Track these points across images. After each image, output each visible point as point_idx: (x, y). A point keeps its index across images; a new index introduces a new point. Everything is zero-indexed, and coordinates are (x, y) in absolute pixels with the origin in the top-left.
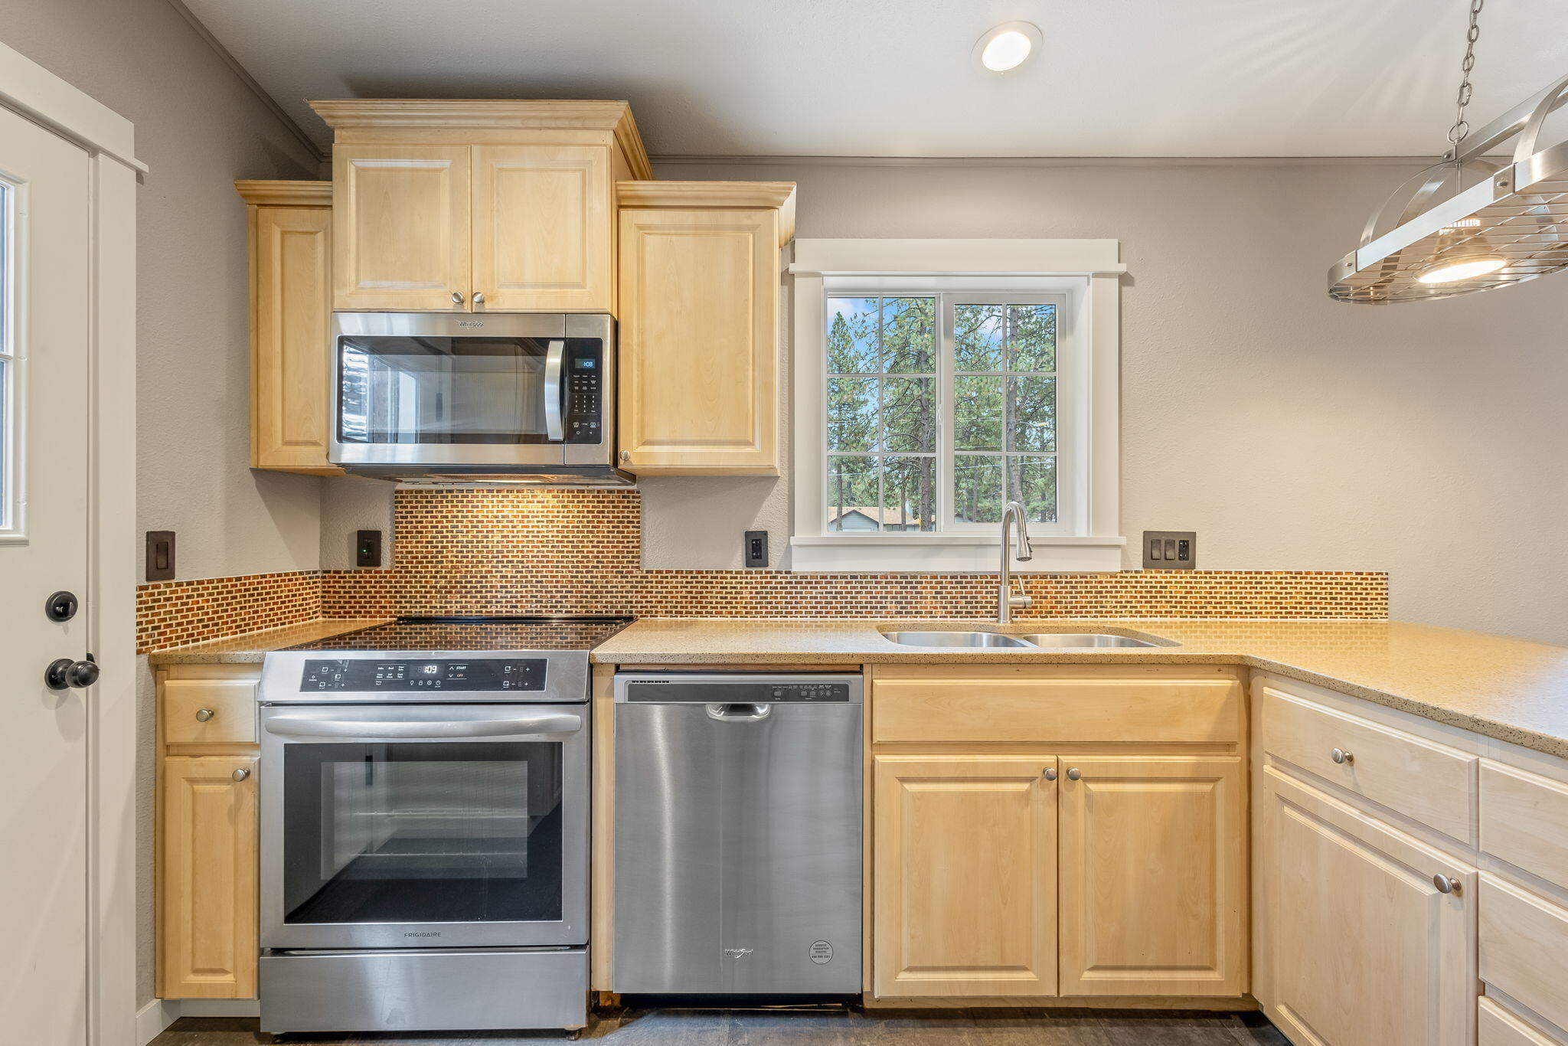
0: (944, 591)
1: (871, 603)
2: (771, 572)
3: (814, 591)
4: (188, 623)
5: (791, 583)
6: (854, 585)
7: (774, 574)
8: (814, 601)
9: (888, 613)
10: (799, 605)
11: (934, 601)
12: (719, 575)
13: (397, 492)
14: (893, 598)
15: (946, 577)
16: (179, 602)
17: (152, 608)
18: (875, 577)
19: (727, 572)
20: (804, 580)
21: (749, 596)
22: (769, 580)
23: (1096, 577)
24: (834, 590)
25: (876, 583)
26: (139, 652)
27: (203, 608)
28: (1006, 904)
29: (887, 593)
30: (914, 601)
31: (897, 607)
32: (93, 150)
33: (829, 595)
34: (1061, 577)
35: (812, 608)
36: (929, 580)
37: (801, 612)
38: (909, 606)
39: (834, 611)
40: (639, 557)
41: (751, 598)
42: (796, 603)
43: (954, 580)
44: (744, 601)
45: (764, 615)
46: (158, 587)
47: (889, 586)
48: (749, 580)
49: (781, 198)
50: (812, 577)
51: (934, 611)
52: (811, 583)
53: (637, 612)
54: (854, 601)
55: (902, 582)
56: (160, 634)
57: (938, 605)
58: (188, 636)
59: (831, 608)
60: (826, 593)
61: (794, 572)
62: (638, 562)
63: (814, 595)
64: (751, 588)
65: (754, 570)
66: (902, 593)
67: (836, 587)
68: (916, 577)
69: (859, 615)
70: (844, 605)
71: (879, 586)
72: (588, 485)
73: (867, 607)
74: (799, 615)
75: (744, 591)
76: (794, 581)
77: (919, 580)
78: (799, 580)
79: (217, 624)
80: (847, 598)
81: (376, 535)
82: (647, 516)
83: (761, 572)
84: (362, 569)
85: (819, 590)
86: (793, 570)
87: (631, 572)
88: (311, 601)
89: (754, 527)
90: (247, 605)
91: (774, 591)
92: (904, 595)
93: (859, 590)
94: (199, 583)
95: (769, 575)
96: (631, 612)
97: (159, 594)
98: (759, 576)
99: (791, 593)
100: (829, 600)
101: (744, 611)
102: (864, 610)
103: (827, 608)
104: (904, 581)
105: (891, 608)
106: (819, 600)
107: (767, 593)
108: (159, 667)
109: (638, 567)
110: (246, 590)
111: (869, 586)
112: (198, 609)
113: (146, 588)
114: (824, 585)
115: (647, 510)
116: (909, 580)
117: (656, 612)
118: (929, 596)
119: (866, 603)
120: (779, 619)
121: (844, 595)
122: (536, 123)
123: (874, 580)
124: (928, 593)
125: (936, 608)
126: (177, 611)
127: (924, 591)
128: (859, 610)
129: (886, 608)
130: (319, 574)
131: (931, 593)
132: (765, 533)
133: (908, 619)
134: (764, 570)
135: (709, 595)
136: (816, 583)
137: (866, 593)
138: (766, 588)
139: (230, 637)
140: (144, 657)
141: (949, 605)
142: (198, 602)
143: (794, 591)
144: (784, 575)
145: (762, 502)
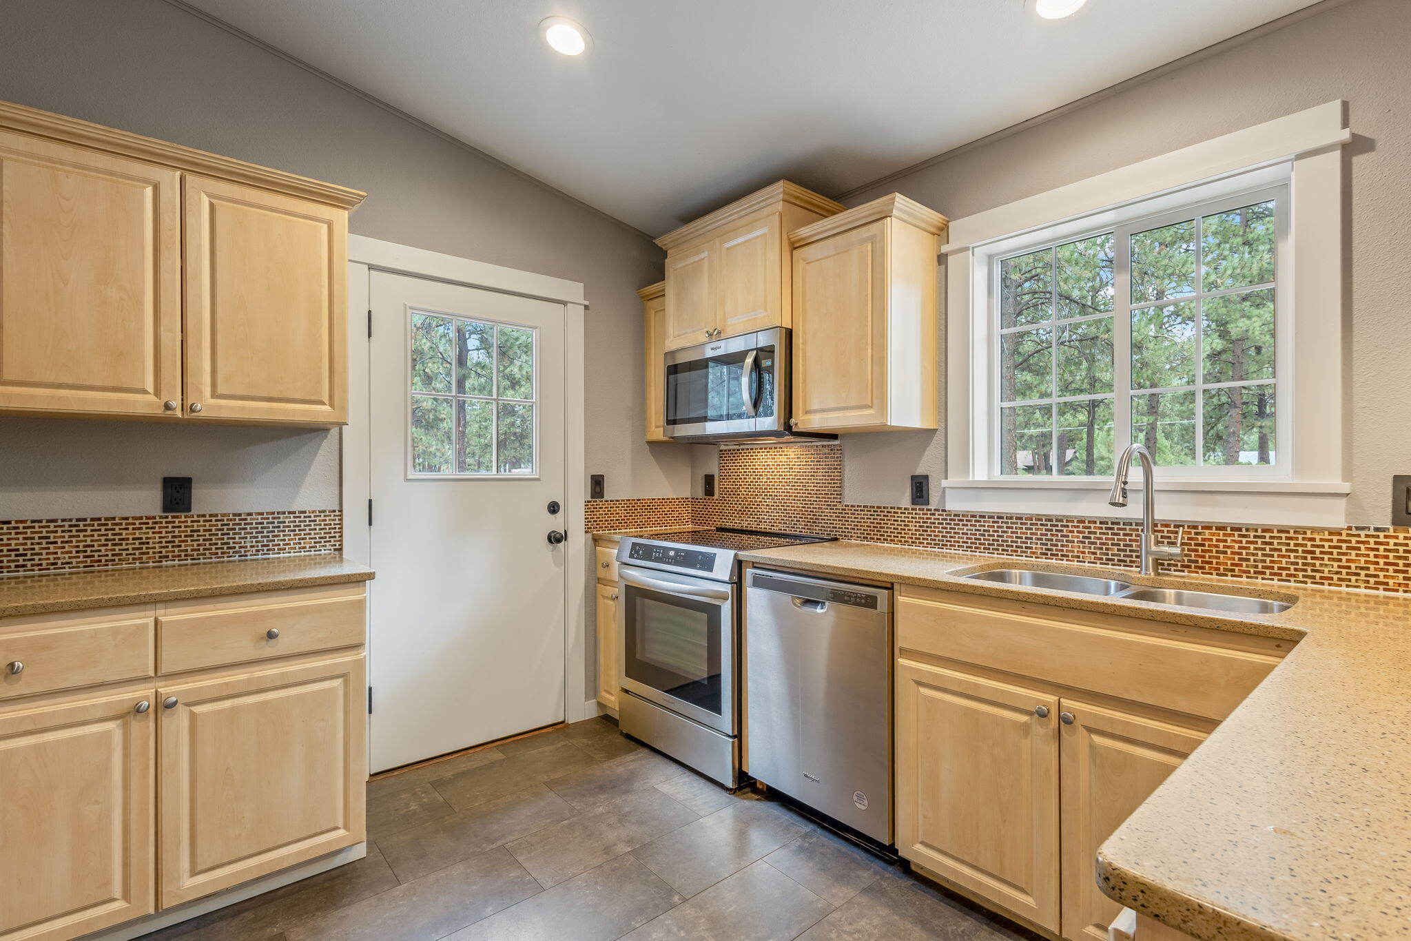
0: (1092, 536)
1: (1017, 542)
2: (930, 510)
3: (965, 528)
4: (611, 520)
5: (946, 519)
6: (1000, 524)
7: (933, 512)
8: (965, 536)
9: (1034, 553)
10: (953, 540)
11: (1081, 545)
12: (893, 510)
13: (721, 451)
14: (1038, 539)
15: (1095, 522)
16: (606, 510)
17: (593, 511)
18: (1021, 518)
19: (898, 508)
20: (957, 518)
21: (914, 528)
22: (929, 516)
23: (1305, 533)
24: (982, 528)
25: (1021, 524)
26: (586, 532)
27: (619, 513)
28: (1005, 822)
29: (1031, 534)
30: (1059, 544)
31: (1042, 549)
32: (565, 303)
33: (978, 533)
34: (1247, 530)
35: (963, 542)
36: (1076, 524)
37: (955, 546)
38: (1054, 548)
39: (982, 547)
40: (841, 495)
41: (916, 530)
42: (951, 537)
43: (1104, 526)
44: (910, 532)
45: (925, 545)
46: (597, 501)
47: (1034, 527)
48: (914, 516)
49: (890, 207)
50: (963, 516)
51: (1081, 555)
52: (962, 520)
53: (839, 535)
54: (1000, 539)
55: (1047, 525)
56: (597, 524)
57: (1087, 551)
58: (611, 527)
59: (980, 544)
60: (976, 530)
61: (949, 511)
62: (840, 498)
63: (965, 531)
64: (916, 522)
65: (918, 507)
66: (1047, 535)
67: (984, 526)
68: (1061, 521)
69: (1005, 553)
70: (991, 542)
71: (1024, 527)
72: (812, 442)
73: (1012, 546)
74: (953, 548)
75: (910, 524)
76: (949, 518)
77: (1065, 523)
78: (952, 517)
79: (626, 523)
80: (994, 536)
81: (713, 476)
82: (846, 464)
83: (923, 510)
84: (707, 497)
85: (969, 527)
86: (947, 509)
87: (836, 505)
88: (685, 515)
89: (919, 471)
90: (644, 514)
91: (933, 526)
92: (1049, 537)
93: (1005, 529)
94: (617, 501)
95: (929, 512)
96: (836, 535)
97: (597, 505)
98: (921, 512)
99: (946, 528)
100: (978, 537)
101: (910, 541)
102: (1010, 549)
103: (976, 543)
104: (1049, 523)
105: (1036, 548)
106: (969, 536)
107: (927, 527)
108: (596, 540)
109: (840, 502)
110: (643, 506)
111: (1014, 526)
112: (616, 514)
113: (590, 502)
114: (973, 523)
115: (846, 460)
116: (1054, 523)
117: (851, 536)
118: (1076, 540)
119: (1012, 542)
120: (936, 550)
121: (991, 533)
122: (743, 213)
123: (1019, 521)
124: (1075, 537)
125: (1083, 553)
126: (605, 514)
127: (1070, 534)
128: (1005, 548)
129: (1031, 548)
130: (690, 500)
131: (1078, 537)
132: (926, 477)
133: (1054, 561)
134: (925, 507)
135: (886, 526)
136: (967, 521)
137: (1012, 533)
138: (927, 523)
139: (634, 530)
140: (589, 535)
141: (1098, 552)
142: (616, 510)
143: (949, 526)
144: (941, 513)
145: (924, 450)
